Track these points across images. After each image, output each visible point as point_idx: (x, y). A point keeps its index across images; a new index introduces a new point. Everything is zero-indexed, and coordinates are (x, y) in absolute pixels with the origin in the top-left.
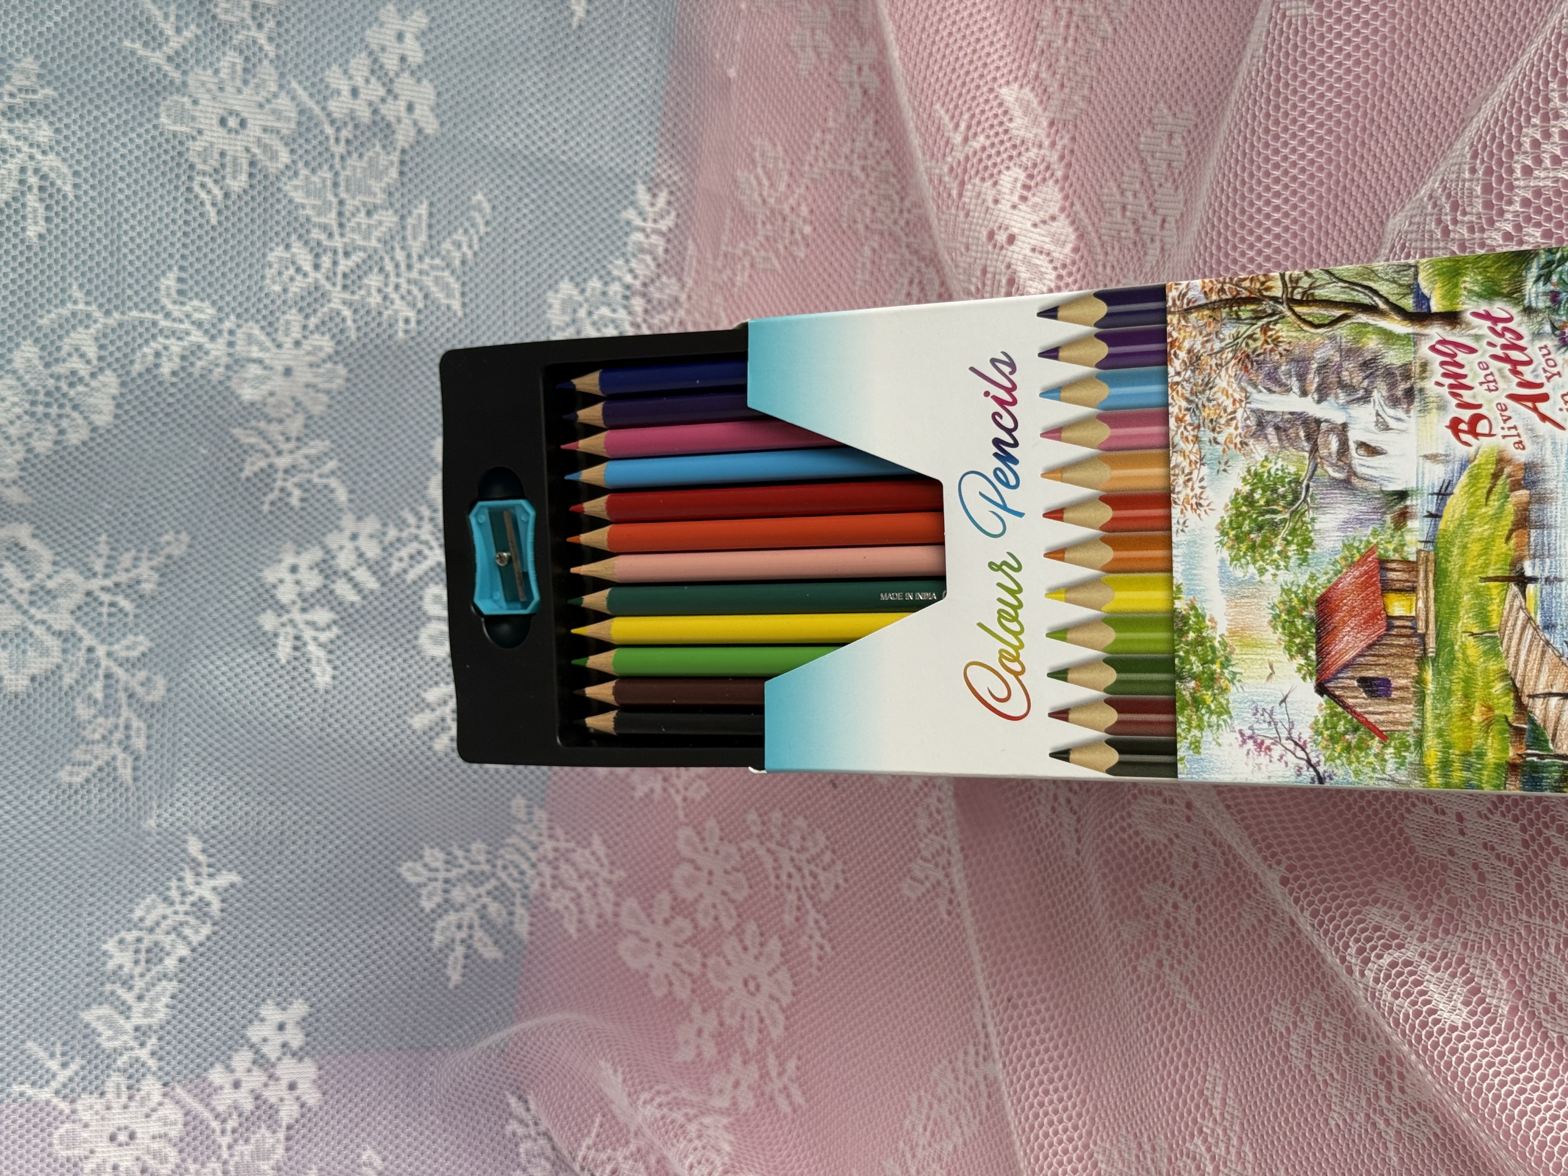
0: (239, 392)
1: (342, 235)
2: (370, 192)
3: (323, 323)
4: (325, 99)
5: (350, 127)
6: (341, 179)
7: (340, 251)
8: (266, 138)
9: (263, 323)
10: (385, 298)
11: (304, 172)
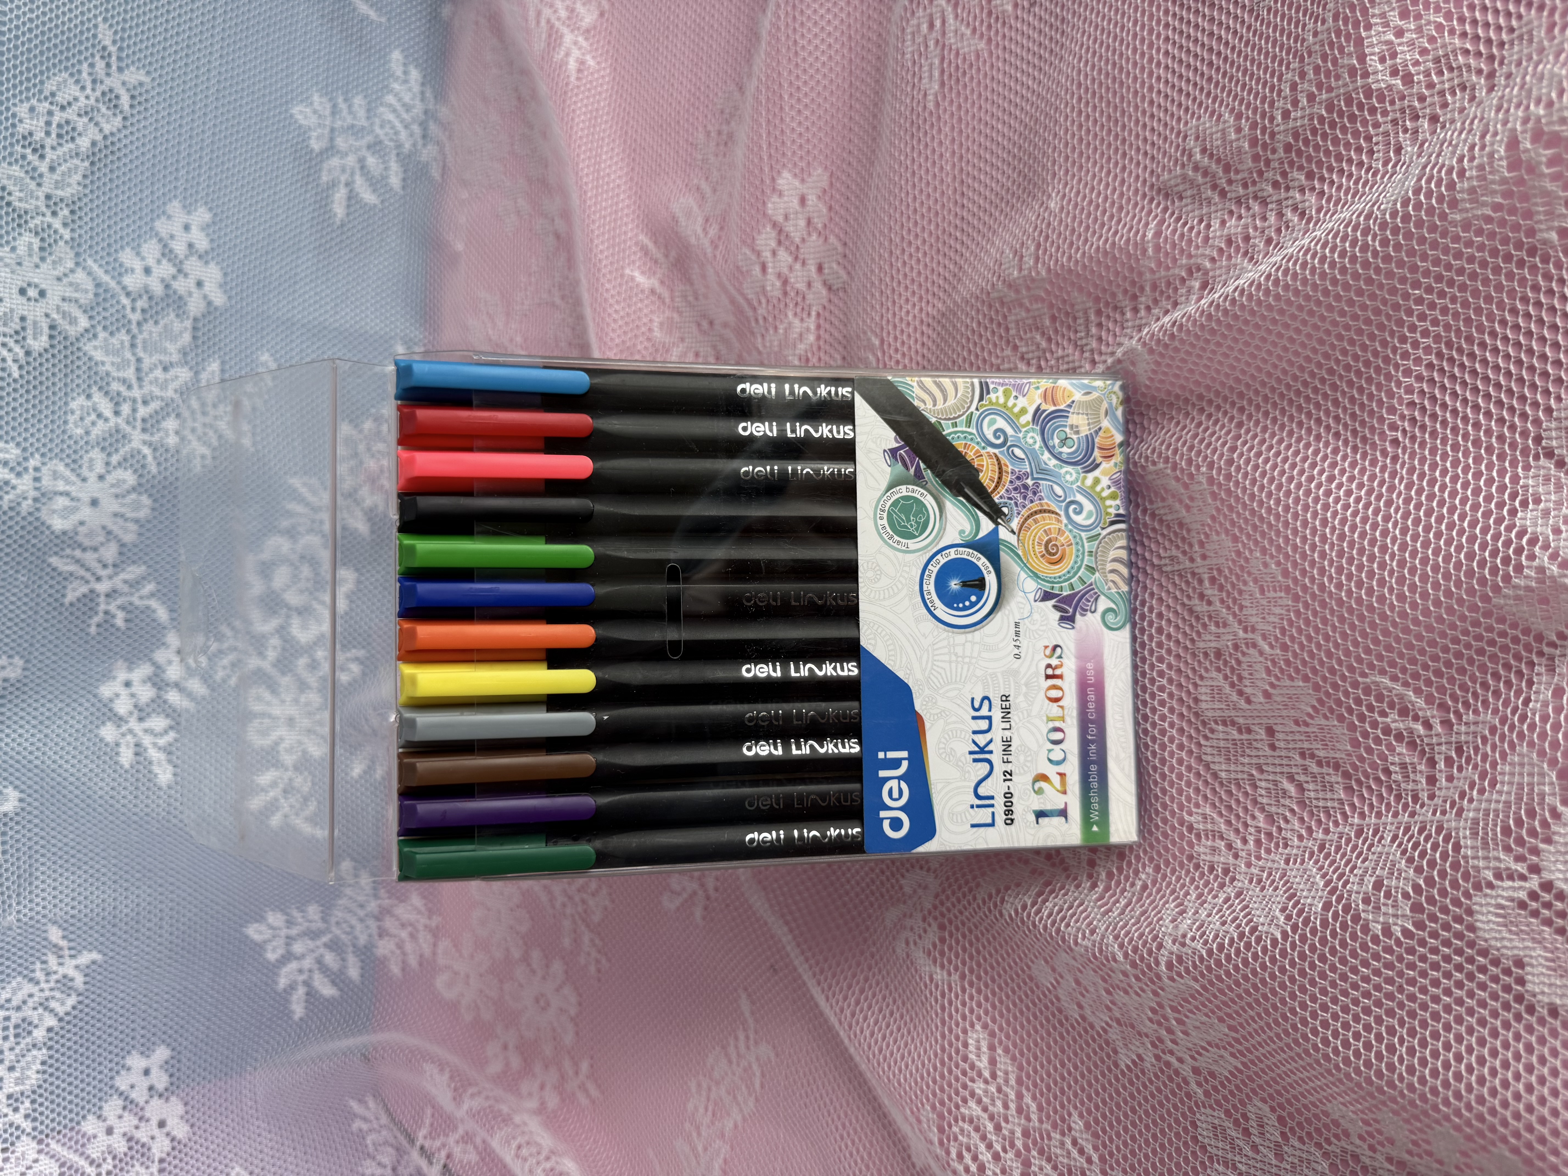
0: (49, 522)
1: (141, 387)
2: (165, 351)
3: (125, 460)
4: (120, 274)
5: (145, 297)
6: (139, 341)
7: (140, 401)
8: (66, 306)
9: (67, 461)
10: (183, 439)
11: (102, 335)
